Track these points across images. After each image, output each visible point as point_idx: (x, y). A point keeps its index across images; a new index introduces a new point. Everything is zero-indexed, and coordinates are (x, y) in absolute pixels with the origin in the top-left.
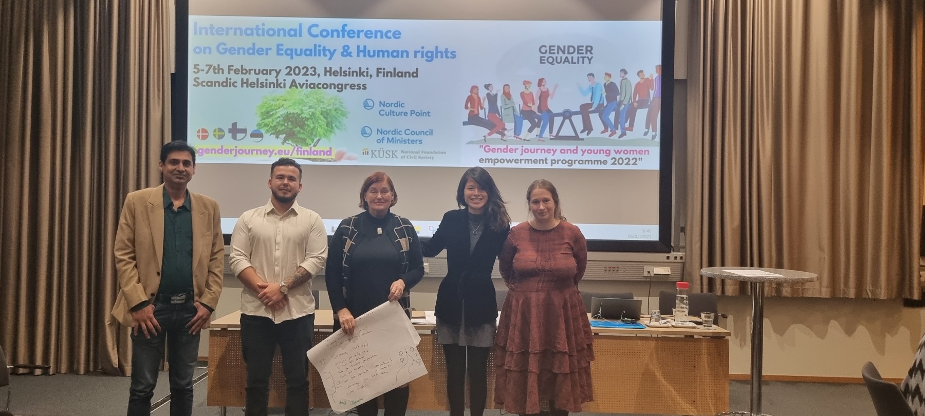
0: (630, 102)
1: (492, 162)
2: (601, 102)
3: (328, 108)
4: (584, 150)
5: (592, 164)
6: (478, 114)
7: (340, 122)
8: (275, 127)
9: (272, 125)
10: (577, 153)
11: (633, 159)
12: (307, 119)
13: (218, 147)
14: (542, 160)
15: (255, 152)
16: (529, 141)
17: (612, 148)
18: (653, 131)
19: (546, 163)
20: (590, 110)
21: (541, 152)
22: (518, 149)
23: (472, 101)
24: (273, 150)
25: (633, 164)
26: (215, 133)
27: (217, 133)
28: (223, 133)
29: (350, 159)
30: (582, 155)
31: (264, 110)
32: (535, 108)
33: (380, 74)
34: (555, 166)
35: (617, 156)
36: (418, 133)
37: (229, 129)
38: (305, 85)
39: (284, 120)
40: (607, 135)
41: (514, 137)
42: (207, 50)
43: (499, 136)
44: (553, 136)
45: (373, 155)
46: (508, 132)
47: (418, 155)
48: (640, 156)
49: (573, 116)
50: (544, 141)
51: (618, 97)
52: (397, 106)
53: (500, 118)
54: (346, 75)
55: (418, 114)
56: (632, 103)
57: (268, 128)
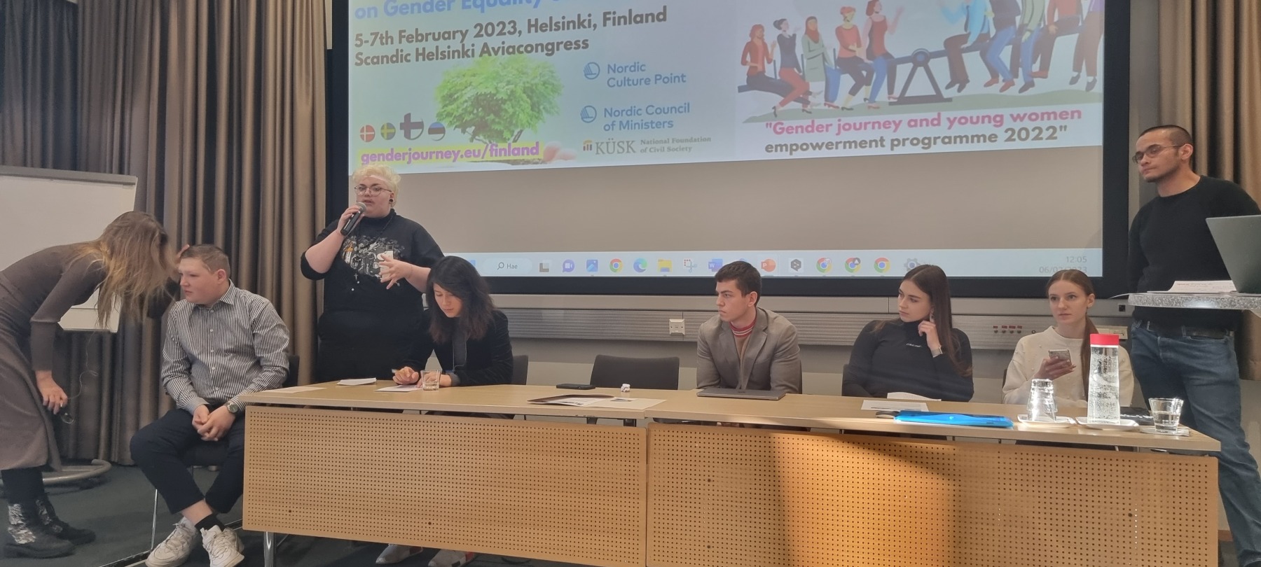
0: (1042, 26)
1: (787, 150)
2: (985, 31)
3: (533, 82)
4: (952, 119)
5: (967, 142)
6: (764, 71)
7: (551, 103)
8: (460, 117)
9: (458, 114)
10: (939, 124)
11: (1048, 129)
12: (504, 101)
13: (387, 151)
14: (875, 141)
15: (434, 156)
16: (851, 109)
17: (1006, 112)
18: (1089, 74)
19: (883, 146)
20: (964, 46)
21: (873, 128)
22: (831, 125)
23: (754, 50)
24: (459, 151)
25: (1047, 139)
26: (383, 131)
27: (386, 131)
28: (393, 131)
29: (565, 158)
30: (949, 128)
31: (446, 92)
32: (861, 53)
33: (608, 22)
34: (899, 150)
35: (1017, 126)
36: (666, 111)
37: (401, 124)
38: (501, 50)
39: (472, 105)
40: (995, 89)
41: (825, 104)
42: (372, 12)
43: (799, 106)
44: (894, 98)
45: (599, 151)
46: (814, 97)
47: (666, 146)
48: (1063, 123)
49: (932, 60)
50: (878, 108)
51: (1018, 19)
52: (635, 71)
53: (801, 74)
54: (558, 29)
55: (666, 80)
56: (1046, 27)
57: (451, 119)
